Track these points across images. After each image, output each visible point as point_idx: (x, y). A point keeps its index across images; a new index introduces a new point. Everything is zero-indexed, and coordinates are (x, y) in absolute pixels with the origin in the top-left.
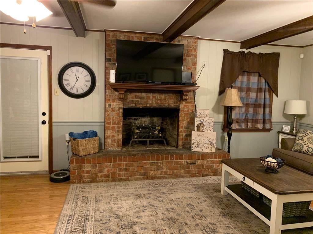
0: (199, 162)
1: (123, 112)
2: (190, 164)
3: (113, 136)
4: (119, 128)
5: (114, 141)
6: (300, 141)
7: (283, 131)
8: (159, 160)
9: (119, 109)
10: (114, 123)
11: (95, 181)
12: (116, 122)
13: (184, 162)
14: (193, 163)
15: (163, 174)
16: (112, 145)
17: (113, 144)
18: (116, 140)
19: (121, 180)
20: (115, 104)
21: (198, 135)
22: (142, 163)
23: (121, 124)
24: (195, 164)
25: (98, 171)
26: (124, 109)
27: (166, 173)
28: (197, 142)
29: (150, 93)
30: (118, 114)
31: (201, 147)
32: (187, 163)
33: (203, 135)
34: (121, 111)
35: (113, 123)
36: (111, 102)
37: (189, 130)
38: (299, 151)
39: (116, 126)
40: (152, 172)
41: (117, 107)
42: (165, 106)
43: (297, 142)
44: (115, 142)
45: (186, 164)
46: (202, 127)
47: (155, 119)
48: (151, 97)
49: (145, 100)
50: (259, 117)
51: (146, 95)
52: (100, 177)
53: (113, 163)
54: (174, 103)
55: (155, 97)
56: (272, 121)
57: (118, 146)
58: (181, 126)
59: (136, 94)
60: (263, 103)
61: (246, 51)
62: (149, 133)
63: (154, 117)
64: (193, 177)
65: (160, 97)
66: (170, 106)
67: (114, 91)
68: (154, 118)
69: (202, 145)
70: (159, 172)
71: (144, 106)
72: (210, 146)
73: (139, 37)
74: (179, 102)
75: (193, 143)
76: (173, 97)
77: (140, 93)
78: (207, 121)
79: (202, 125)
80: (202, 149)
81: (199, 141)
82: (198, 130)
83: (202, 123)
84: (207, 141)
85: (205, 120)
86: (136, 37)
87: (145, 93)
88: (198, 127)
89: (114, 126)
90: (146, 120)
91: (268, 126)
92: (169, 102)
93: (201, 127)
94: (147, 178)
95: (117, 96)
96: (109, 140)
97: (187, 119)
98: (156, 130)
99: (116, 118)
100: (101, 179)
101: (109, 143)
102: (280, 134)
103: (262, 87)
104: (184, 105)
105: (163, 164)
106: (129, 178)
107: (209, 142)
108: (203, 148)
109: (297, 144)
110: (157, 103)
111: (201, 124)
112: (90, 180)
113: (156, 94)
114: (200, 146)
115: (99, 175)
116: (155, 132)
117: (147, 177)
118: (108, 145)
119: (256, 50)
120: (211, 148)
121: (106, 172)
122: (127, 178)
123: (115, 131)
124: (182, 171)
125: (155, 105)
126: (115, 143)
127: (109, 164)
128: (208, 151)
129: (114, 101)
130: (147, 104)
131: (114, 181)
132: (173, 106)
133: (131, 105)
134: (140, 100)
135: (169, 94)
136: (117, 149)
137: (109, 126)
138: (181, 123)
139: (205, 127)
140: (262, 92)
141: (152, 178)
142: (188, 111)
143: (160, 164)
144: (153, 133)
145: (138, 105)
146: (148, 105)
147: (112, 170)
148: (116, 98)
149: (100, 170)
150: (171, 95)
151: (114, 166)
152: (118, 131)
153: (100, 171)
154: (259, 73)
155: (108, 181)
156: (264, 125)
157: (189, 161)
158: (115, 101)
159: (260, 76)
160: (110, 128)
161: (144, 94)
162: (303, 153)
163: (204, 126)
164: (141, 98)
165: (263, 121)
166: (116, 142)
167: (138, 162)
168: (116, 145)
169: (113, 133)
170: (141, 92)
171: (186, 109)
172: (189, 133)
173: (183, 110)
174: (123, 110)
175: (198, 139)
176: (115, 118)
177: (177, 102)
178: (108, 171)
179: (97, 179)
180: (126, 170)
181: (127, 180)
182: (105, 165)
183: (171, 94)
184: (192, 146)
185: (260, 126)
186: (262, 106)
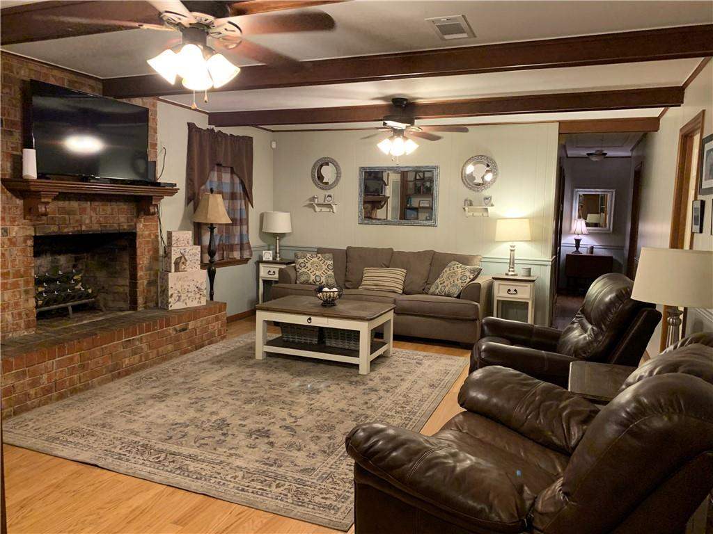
0: (191, 325)
1: (34, 246)
2: (180, 331)
3: (16, 304)
4: (27, 283)
5: (20, 314)
6: (303, 270)
7: (264, 259)
8: (136, 335)
9: (26, 238)
10: (17, 274)
11: (24, 408)
12: (19, 270)
13: (171, 330)
14: (184, 330)
15: (143, 359)
16: (15, 327)
17: (17, 324)
18: (23, 313)
19: (74, 391)
20: (16, 228)
21: (179, 279)
22: (110, 346)
23: (30, 274)
24: (186, 329)
25: (29, 385)
26: (36, 238)
27: (147, 356)
28: (176, 292)
29: (87, 200)
30: (24, 251)
31: (184, 300)
32: (175, 330)
33: (187, 277)
34: (30, 243)
35: (14, 274)
36: (8, 223)
37: (152, 272)
38: (306, 282)
39: (21, 281)
40: (127, 361)
41: (21, 233)
42: (113, 228)
43: (301, 271)
44: (21, 318)
45: (175, 333)
46: (183, 263)
47: (62, 260)
48: (88, 210)
49: (78, 217)
50: (235, 240)
51: (79, 205)
52: (34, 396)
53: (57, 359)
54: (126, 221)
55: (94, 210)
56: (252, 245)
57: (28, 327)
58: (140, 266)
59: (59, 202)
60: (239, 218)
61: (216, 129)
62: (64, 291)
63: (60, 255)
64: (185, 353)
65: (103, 210)
66: (121, 228)
67: (14, 198)
68: (59, 257)
69: (185, 295)
70: (137, 357)
71: (76, 229)
72: (198, 296)
73: (60, 78)
74: (135, 220)
75: (172, 295)
76: (124, 209)
77: (67, 202)
78: (191, 252)
79: (183, 260)
80: (186, 303)
81: (180, 290)
82: (177, 270)
83: (182, 256)
84: (193, 288)
85: (187, 250)
86: (53, 76)
87: (76, 201)
88: (177, 264)
89: (17, 281)
90: (43, 263)
91: (246, 255)
92: (119, 219)
93: (181, 264)
94: (119, 376)
95: (19, 208)
96: (8, 315)
97: (149, 251)
98: (77, 282)
99: (19, 260)
100: (36, 401)
101: (7, 321)
102: (261, 265)
103: (235, 191)
104: (144, 225)
105: (142, 341)
106: (89, 384)
107: (196, 289)
108: (187, 301)
109: (301, 274)
110: (99, 222)
111: (181, 258)
112: (12, 409)
113: (97, 203)
114: (183, 298)
115: (32, 392)
116: (76, 287)
117: (119, 373)
118: (7, 327)
119: (228, 131)
120: (199, 298)
121: (46, 382)
122: (85, 385)
123: (19, 291)
124: (170, 347)
125: (96, 227)
126: (22, 321)
127: (51, 361)
128: (195, 304)
129: (13, 221)
130: (81, 225)
131: (61, 397)
132: (125, 227)
133: (50, 228)
134: (67, 216)
135: (118, 203)
136: (26, 333)
137: (5, 281)
138: (140, 259)
139: (188, 263)
140: (236, 199)
141: (127, 373)
142: (150, 235)
143: (137, 343)
144: (73, 289)
145: (65, 228)
146: (84, 228)
147: (57, 374)
148: (19, 212)
149: (33, 380)
150: (123, 206)
151: (60, 365)
152: (27, 292)
153: (34, 384)
154: (232, 168)
155: (51, 400)
156: (241, 254)
157: (178, 327)
158: (15, 221)
159: (232, 172)
160: (9, 286)
161: (74, 204)
162: (311, 284)
163: (187, 261)
164: (69, 214)
165: (239, 246)
166: (24, 317)
167: (103, 346)
168: (22, 325)
169: (15, 296)
170: (69, 200)
171: (147, 233)
172: (153, 278)
173: (142, 235)
174: (34, 241)
175: (178, 287)
176: (17, 262)
177: (132, 220)
178: (49, 379)
179: (29, 403)
180: (83, 367)
181: (87, 387)
182: (42, 366)
183: (122, 204)
184: (170, 300)
185: (237, 255)
186: (238, 222)
